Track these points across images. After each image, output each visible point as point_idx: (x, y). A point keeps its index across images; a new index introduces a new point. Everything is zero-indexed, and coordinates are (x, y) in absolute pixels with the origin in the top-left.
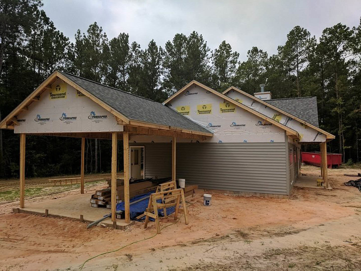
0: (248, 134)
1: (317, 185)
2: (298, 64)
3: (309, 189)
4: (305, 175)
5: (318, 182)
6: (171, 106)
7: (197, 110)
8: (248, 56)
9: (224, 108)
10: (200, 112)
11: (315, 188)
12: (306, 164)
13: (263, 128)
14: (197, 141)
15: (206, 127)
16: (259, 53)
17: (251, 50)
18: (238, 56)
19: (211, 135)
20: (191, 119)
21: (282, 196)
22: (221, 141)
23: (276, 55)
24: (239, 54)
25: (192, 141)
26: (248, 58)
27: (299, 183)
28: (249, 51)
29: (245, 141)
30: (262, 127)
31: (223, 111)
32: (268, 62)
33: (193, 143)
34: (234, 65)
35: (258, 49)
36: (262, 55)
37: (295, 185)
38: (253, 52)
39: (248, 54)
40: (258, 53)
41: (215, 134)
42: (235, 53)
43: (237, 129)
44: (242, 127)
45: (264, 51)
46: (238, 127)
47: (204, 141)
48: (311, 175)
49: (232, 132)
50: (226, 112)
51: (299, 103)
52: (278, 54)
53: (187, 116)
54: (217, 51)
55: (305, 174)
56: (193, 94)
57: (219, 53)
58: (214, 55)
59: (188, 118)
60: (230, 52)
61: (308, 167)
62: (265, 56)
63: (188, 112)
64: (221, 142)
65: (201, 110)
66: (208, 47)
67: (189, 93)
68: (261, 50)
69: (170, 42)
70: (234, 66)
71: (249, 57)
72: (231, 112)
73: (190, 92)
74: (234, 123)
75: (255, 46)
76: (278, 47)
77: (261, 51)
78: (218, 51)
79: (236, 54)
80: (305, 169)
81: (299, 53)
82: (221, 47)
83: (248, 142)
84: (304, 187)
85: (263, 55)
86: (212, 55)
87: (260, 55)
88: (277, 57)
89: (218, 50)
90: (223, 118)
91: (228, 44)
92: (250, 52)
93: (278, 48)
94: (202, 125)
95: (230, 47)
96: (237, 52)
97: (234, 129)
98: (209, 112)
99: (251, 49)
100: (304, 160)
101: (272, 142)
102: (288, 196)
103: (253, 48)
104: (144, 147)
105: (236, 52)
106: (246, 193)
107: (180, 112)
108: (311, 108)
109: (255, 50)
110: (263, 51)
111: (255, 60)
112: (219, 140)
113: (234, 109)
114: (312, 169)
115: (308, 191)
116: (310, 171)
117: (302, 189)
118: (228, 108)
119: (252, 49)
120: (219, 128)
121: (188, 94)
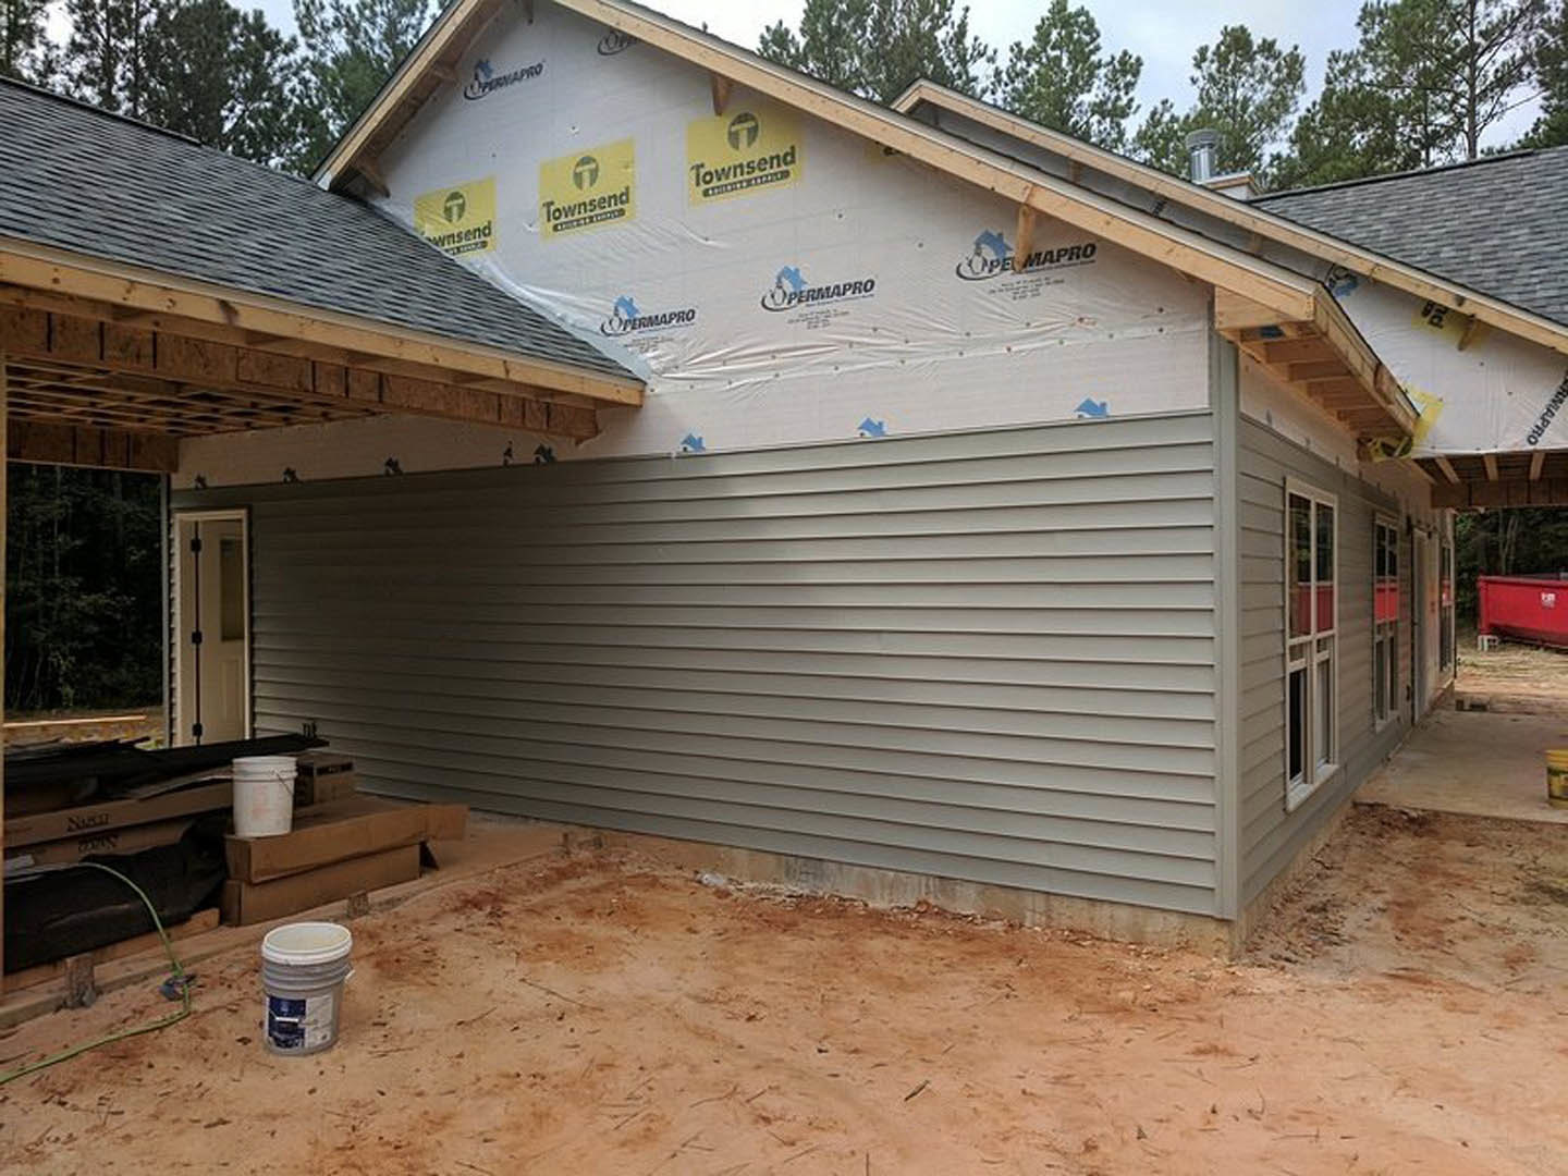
0: (893, 361)
1: (1551, 796)
2: (1473, 100)
3: (1473, 830)
4: (1478, 707)
5: (1552, 772)
6: (387, 195)
7: (535, 203)
8: (1194, 81)
9: (720, 155)
10: (560, 217)
11: (1529, 826)
12: (1504, 642)
13: (1019, 294)
14: (541, 450)
15: (597, 328)
16: (1260, 60)
17: (1212, 48)
18: (1136, 74)
19: (626, 394)
20: (501, 276)
21: (1174, 920)
22: (697, 443)
23: (1346, 51)
24: (1138, 59)
25: (508, 453)
26: (1195, 91)
27: (1413, 767)
28: (1203, 51)
29: (868, 425)
30: (1006, 287)
31: (710, 181)
32: (1313, 120)
33: (514, 466)
34: (1118, 125)
35: (1253, 37)
36: (1272, 65)
37: (1366, 794)
38: (1222, 58)
39: (1198, 66)
40: (1251, 59)
41: (657, 387)
42: (1121, 58)
43: (813, 325)
44: (849, 304)
45: (1284, 47)
46: (817, 307)
47: (586, 451)
48: (1521, 708)
49: (773, 354)
50: (734, 187)
51: (1433, 197)
52: (1362, 48)
53: (473, 260)
54: (1021, 51)
55: (1485, 699)
56: (517, 78)
57: (1035, 66)
58: (1004, 77)
59: (484, 276)
60: (1092, 52)
61: (1516, 656)
62: (1288, 75)
63: (486, 231)
64: (694, 452)
65: (568, 196)
66: (976, 39)
67: (488, 72)
68: (1270, 39)
69: (787, 31)
70: (1114, 136)
71: (1201, 83)
72: (764, 180)
73: (492, 65)
74: (786, 273)
75: (1236, 24)
76: (1364, 10)
77: (1268, 48)
78: (1032, 56)
79: (1123, 62)
80: (1494, 669)
81: (1481, 34)
82: (1042, 34)
83: (890, 430)
84: (1436, 814)
85: (1278, 70)
86: (998, 73)
87: (1266, 69)
88: (1356, 63)
89: (1029, 51)
90: (710, 243)
91: (1082, 12)
92: (1209, 55)
93: (1362, 19)
94: (573, 317)
95: (1090, 28)
96: (1130, 52)
97: (786, 329)
98: (615, 206)
99: (1213, 40)
100: (1493, 621)
101: (1095, 417)
102: (1223, 934)
103: (1225, 33)
104: (241, 514)
105: (1125, 53)
106: (872, 873)
107: (436, 235)
108: (1521, 221)
109: (1237, 41)
110: (1278, 47)
111: (1235, 101)
112: (683, 437)
113: (790, 157)
114: (1535, 668)
115: (1459, 849)
116: (1525, 679)
117: (1422, 824)
118: (747, 154)
119: (1222, 38)
120: (679, 331)
121: (483, 87)
